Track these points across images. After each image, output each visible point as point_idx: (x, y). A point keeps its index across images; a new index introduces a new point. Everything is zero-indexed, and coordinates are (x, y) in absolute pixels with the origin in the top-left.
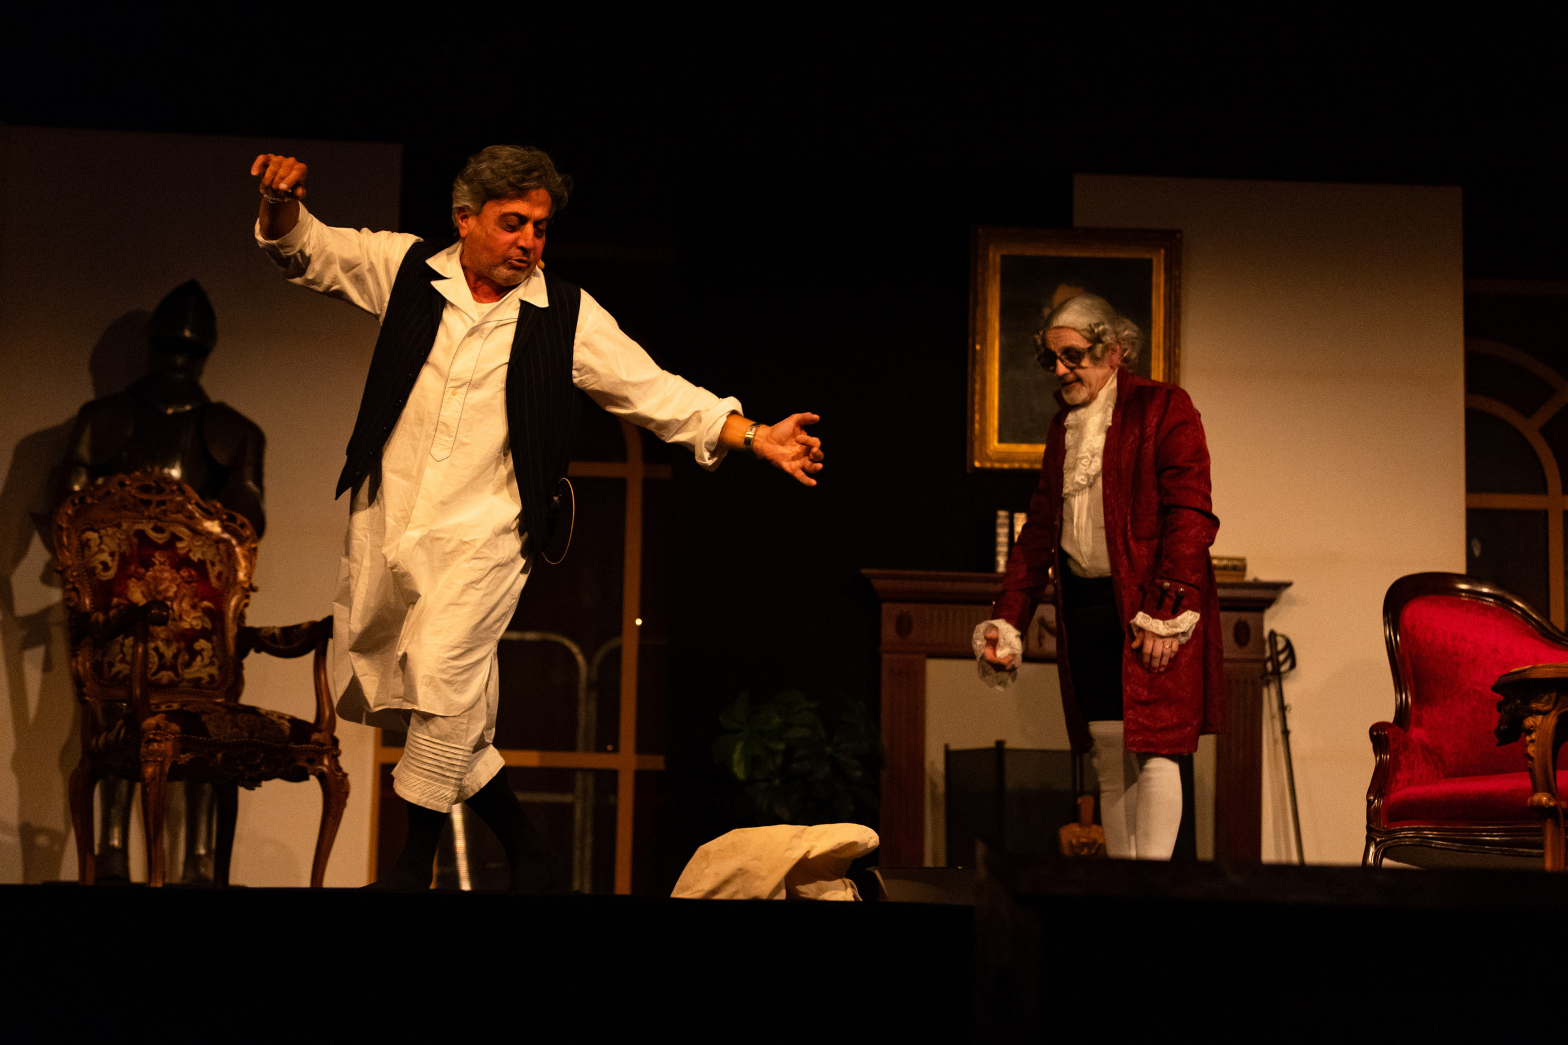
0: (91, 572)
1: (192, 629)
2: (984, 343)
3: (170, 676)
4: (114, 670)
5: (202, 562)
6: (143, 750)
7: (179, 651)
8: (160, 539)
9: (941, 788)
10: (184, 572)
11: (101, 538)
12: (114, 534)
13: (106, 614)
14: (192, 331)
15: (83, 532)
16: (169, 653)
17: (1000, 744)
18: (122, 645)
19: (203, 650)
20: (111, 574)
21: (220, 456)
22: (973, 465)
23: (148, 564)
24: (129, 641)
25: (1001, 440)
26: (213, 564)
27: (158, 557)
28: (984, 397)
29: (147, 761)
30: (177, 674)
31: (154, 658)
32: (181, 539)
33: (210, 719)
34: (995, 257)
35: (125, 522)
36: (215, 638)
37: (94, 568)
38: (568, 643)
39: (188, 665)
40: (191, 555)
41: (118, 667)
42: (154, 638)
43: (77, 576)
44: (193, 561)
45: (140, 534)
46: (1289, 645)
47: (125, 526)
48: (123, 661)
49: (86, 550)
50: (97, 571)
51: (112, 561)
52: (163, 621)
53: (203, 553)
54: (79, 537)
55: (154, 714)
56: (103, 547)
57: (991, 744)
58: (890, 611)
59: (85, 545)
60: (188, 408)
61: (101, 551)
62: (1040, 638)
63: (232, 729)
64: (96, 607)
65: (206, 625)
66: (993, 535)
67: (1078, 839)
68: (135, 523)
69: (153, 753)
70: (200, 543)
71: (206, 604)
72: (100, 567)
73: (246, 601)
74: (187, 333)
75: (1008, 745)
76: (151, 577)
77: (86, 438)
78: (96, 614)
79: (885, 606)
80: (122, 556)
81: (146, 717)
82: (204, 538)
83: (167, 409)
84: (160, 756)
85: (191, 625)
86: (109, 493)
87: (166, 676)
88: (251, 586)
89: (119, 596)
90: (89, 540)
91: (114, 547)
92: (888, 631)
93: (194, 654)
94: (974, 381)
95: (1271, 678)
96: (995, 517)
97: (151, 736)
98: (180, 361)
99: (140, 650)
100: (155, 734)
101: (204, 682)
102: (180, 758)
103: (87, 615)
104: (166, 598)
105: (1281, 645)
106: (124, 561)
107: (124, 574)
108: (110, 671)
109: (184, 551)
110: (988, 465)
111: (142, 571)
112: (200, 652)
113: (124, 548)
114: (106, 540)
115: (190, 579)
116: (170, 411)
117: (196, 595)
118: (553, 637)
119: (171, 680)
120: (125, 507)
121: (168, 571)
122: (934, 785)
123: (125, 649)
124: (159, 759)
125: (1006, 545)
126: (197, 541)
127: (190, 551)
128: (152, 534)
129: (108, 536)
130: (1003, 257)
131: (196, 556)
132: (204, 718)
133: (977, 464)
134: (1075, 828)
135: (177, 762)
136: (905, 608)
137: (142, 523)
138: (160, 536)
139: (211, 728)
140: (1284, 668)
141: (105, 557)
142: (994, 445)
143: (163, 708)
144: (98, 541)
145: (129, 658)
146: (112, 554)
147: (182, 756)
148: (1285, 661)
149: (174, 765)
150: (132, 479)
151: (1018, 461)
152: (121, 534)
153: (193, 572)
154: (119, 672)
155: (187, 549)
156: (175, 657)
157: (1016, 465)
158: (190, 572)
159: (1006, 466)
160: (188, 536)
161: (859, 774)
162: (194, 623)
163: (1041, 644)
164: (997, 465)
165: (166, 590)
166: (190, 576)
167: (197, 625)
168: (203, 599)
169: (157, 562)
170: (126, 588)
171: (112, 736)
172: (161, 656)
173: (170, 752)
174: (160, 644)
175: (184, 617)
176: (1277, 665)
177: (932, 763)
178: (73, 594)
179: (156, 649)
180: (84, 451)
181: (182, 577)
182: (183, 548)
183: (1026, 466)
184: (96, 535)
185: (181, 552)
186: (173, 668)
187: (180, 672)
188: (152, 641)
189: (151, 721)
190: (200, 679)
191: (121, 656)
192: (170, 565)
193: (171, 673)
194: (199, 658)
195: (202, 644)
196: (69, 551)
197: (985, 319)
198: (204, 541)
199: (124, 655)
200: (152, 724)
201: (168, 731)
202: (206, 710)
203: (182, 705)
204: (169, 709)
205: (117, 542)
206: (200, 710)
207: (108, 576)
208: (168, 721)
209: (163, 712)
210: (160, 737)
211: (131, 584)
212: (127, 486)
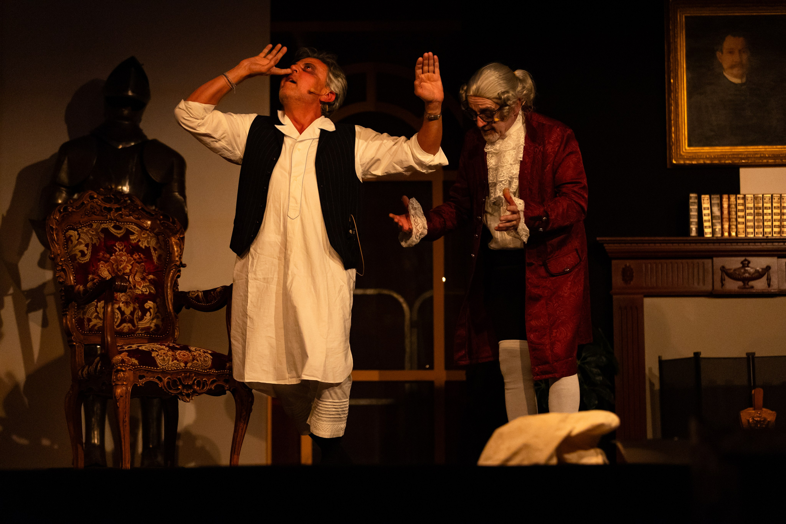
0: (73, 258)
1: (143, 293)
2: (676, 77)
3: (129, 327)
4: (92, 324)
5: (147, 249)
6: (114, 377)
7: (135, 309)
8: (120, 233)
9: (657, 387)
10: (136, 256)
11: (79, 234)
12: (88, 231)
13: (85, 286)
14: (133, 92)
15: (67, 231)
16: (128, 311)
17: (697, 354)
18: (97, 307)
19: (150, 308)
20: (87, 258)
21: (155, 176)
22: (672, 162)
23: (111, 252)
24: (101, 304)
25: (689, 145)
26: (155, 250)
27: (118, 246)
28: (677, 115)
29: (116, 385)
30: (134, 325)
31: (118, 315)
32: (133, 234)
33: (158, 355)
34: (681, 18)
35: (95, 222)
36: (158, 300)
37: (76, 255)
38: (396, 295)
39: (141, 319)
40: (140, 243)
41: (94, 322)
42: (117, 302)
43: (64, 260)
44: (142, 248)
45: (106, 231)
47: (95, 226)
48: (97, 317)
49: (70, 242)
50: (77, 257)
51: (87, 250)
52: (123, 290)
53: (148, 243)
54: (65, 234)
55: (120, 353)
56: (80, 240)
57: (692, 355)
58: (617, 266)
59: (69, 239)
60: (133, 144)
61: (80, 243)
62: (722, 280)
63: (173, 361)
64: (77, 282)
65: (152, 291)
66: (688, 210)
67: (753, 419)
68: (101, 224)
69: (122, 379)
70: (146, 235)
71: (151, 276)
72: (79, 254)
73: (178, 274)
74: (130, 93)
75: (702, 356)
76: (114, 260)
77: (65, 166)
78: (78, 287)
79: (614, 262)
80: (94, 246)
81: (115, 355)
82: (148, 232)
83: (119, 146)
84: (125, 381)
85: (142, 291)
86: (83, 203)
87: (126, 327)
88: (181, 263)
89: (93, 274)
90: (71, 236)
91: (88, 241)
92: (617, 280)
93: (145, 311)
94: (670, 105)
96: (688, 198)
97: (119, 368)
98: (126, 112)
99: (109, 309)
100: (121, 366)
101: (152, 330)
102: (139, 382)
103: (72, 287)
104: (124, 274)
106: (95, 250)
107: (95, 259)
108: (89, 325)
109: (136, 241)
110: (682, 162)
111: (108, 256)
112: (149, 310)
113: (95, 241)
114: (83, 236)
115: (140, 261)
116: (120, 147)
117: (144, 271)
118: (386, 292)
119: (130, 329)
120: (94, 213)
121: (125, 255)
122: (652, 385)
123: (98, 309)
124: (125, 383)
125: (696, 217)
126: (144, 234)
127: (139, 241)
128: (113, 231)
129: (83, 232)
130: (686, 17)
131: (143, 244)
132: (154, 354)
133: (674, 162)
134: (751, 411)
135: (137, 384)
136: (628, 263)
137: (106, 223)
138: (119, 232)
139: (159, 361)
141: (82, 247)
142: (686, 148)
143: (126, 348)
144: (77, 237)
145: (101, 316)
146: (87, 245)
147: (140, 381)
149: (135, 387)
150: (98, 194)
151: (703, 159)
152: (93, 232)
153: (142, 256)
154: (95, 325)
155: (137, 240)
156: (132, 313)
157: (702, 162)
158: (140, 256)
159: (694, 162)
160: (137, 231)
161: (599, 378)
162: (144, 290)
163: (723, 285)
164: (688, 162)
165: (124, 268)
166: (140, 258)
167: (147, 291)
168: (149, 274)
169: (117, 249)
170: (98, 268)
171: (92, 368)
172: (123, 313)
173: (132, 379)
174: (121, 305)
175: (137, 286)
177: (650, 369)
178: (62, 273)
179: (119, 309)
180: (64, 176)
181: (135, 259)
182: (135, 239)
183: (708, 162)
184: (76, 232)
185: (133, 242)
186: (131, 321)
187: (136, 324)
188: (116, 303)
189: (119, 357)
190: (149, 328)
191: (96, 314)
192: (125, 251)
193: (129, 325)
194: (148, 314)
195: (149, 304)
196: (57, 244)
197: (676, 61)
198: (148, 234)
199: (98, 313)
200: (119, 359)
201: (130, 363)
202: (155, 349)
203: (138, 346)
204: (130, 349)
205: (90, 237)
206: (151, 349)
207: (85, 260)
208: (130, 357)
209: (126, 351)
210: (124, 368)
211: (101, 265)
212: (95, 198)
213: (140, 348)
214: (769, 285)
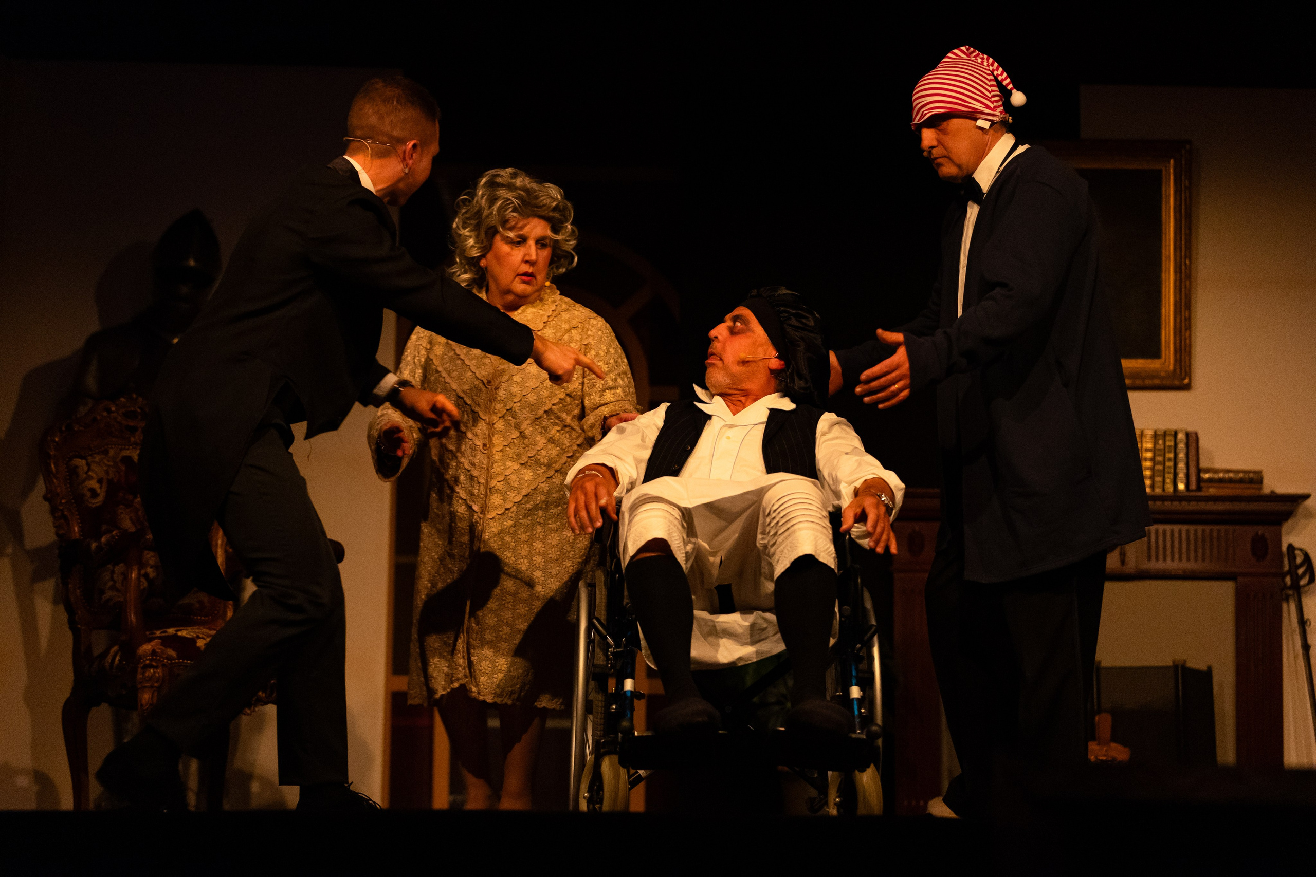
0: (80, 499)
4: (105, 597)
6: (140, 676)
11: (88, 464)
12: (101, 460)
14: (195, 261)
15: (71, 459)
18: (113, 572)
20: (100, 499)
24: (120, 568)
29: (143, 687)
31: (144, 585)
35: (112, 448)
37: (83, 495)
41: (109, 594)
43: (67, 503)
45: (127, 460)
46: (1307, 558)
47: (112, 452)
48: (113, 588)
49: (75, 476)
50: (85, 498)
51: (101, 488)
54: (67, 464)
55: (149, 640)
56: (91, 473)
59: (73, 472)
61: (90, 478)
64: (85, 535)
68: (121, 450)
69: (149, 679)
72: (89, 494)
74: (192, 263)
77: (93, 368)
80: (110, 482)
81: (141, 644)
83: (173, 339)
84: (157, 682)
86: (95, 419)
89: (110, 523)
90: (76, 467)
91: (102, 474)
95: (1291, 592)
97: (147, 662)
98: (185, 290)
99: (134, 576)
100: (150, 660)
103: (77, 543)
105: (1299, 560)
106: (112, 488)
107: (112, 501)
108: (101, 599)
111: (131, 497)
113: (111, 475)
114: (93, 467)
116: (175, 341)
120: (111, 434)
123: (115, 577)
124: (156, 685)
129: (95, 462)
132: (200, 643)
136: (916, 526)
137: (128, 449)
140: (1303, 582)
141: (93, 484)
143: (158, 633)
144: (86, 468)
145: (120, 585)
146: (100, 481)
148: (1304, 575)
152: (109, 461)
154: (110, 599)
170: (115, 515)
172: (151, 582)
173: (166, 679)
174: (150, 570)
176: (1296, 579)
178: (62, 522)
179: (146, 576)
184: (84, 462)
188: (142, 568)
189: (147, 647)
191: (111, 583)
196: (57, 478)
199: (115, 581)
200: (148, 650)
201: (164, 656)
202: (201, 636)
203: (177, 631)
204: (164, 634)
205: (105, 468)
206: (195, 635)
207: (97, 503)
208: (164, 646)
209: (159, 638)
210: (156, 662)
211: (120, 511)
212: (113, 412)
213: (180, 634)
214: (1123, 562)
